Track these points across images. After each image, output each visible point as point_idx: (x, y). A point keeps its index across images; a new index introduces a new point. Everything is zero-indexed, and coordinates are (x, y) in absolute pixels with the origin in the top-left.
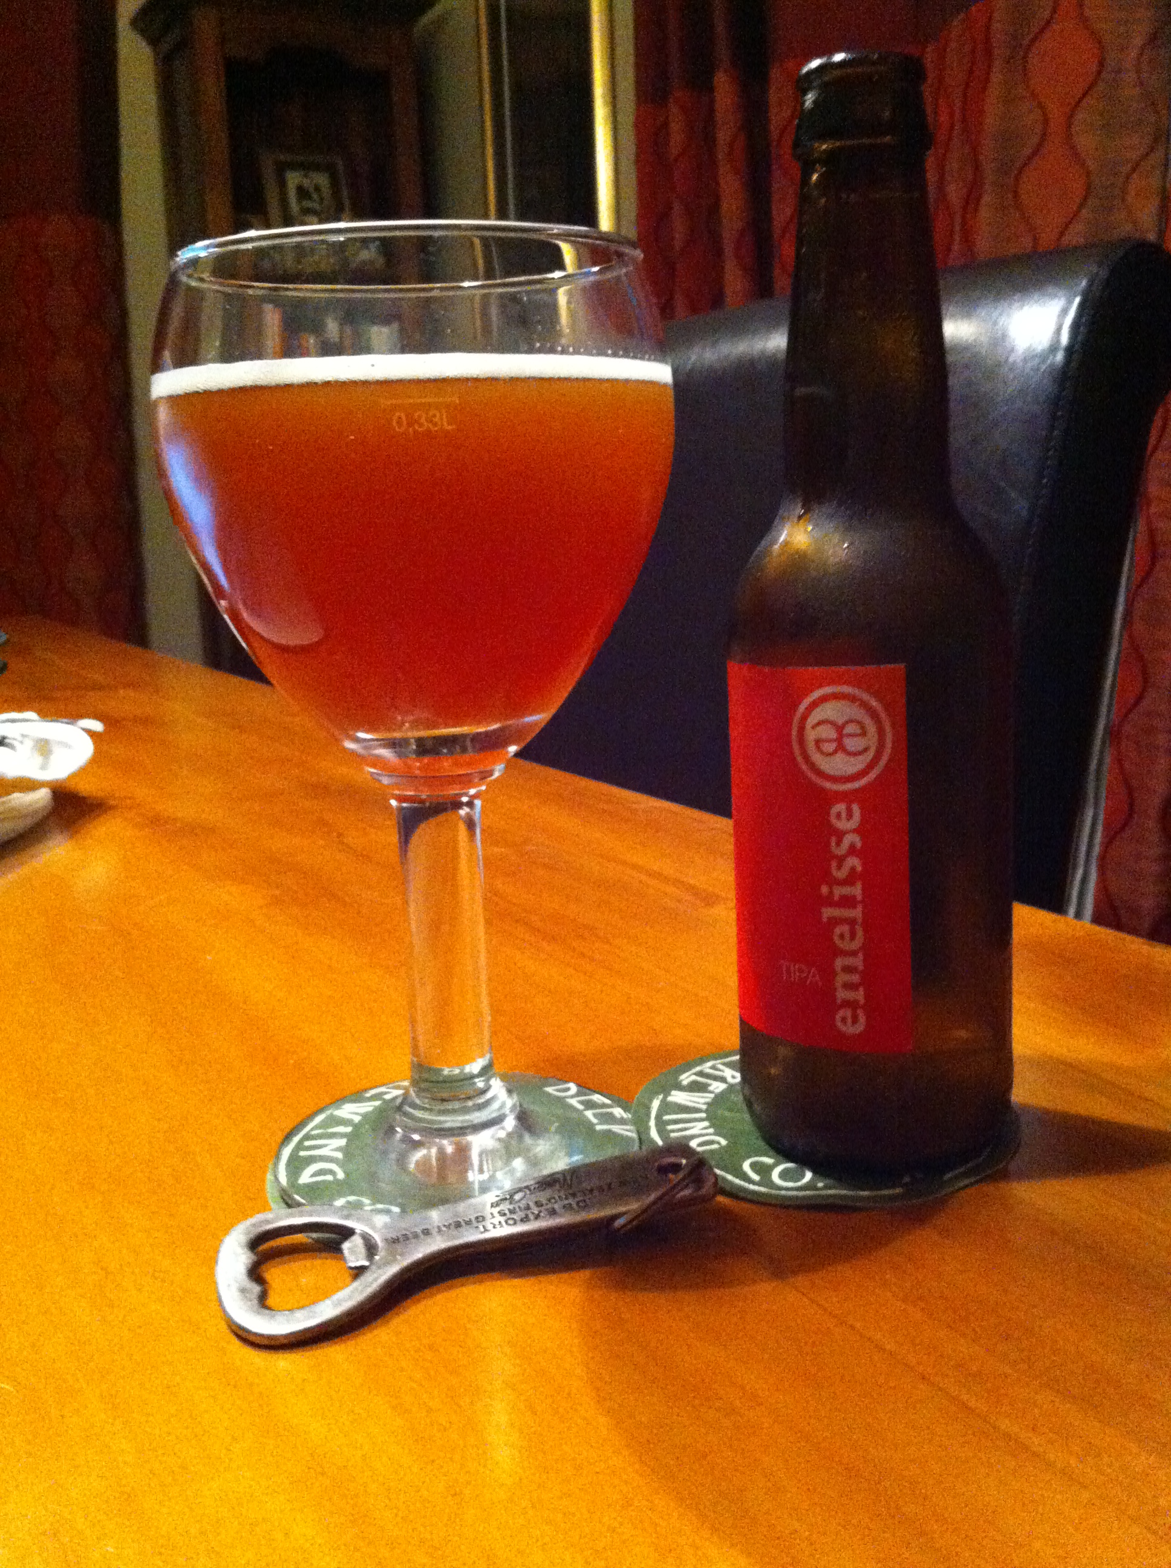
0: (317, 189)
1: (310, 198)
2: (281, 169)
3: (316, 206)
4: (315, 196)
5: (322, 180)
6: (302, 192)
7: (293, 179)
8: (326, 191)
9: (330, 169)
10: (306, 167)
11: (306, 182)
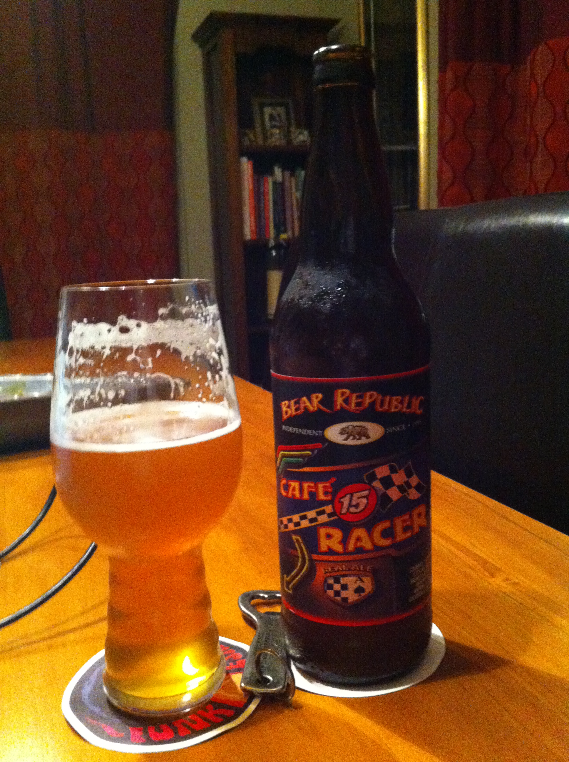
0: (279, 115)
1: (276, 120)
2: (262, 106)
3: (278, 124)
4: (278, 119)
5: (281, 110)
6: (272, 118)
7: (268, 111)
8: (283, 117)
9: (286, 106)
10: (273, 105)
11: (274, 112)
